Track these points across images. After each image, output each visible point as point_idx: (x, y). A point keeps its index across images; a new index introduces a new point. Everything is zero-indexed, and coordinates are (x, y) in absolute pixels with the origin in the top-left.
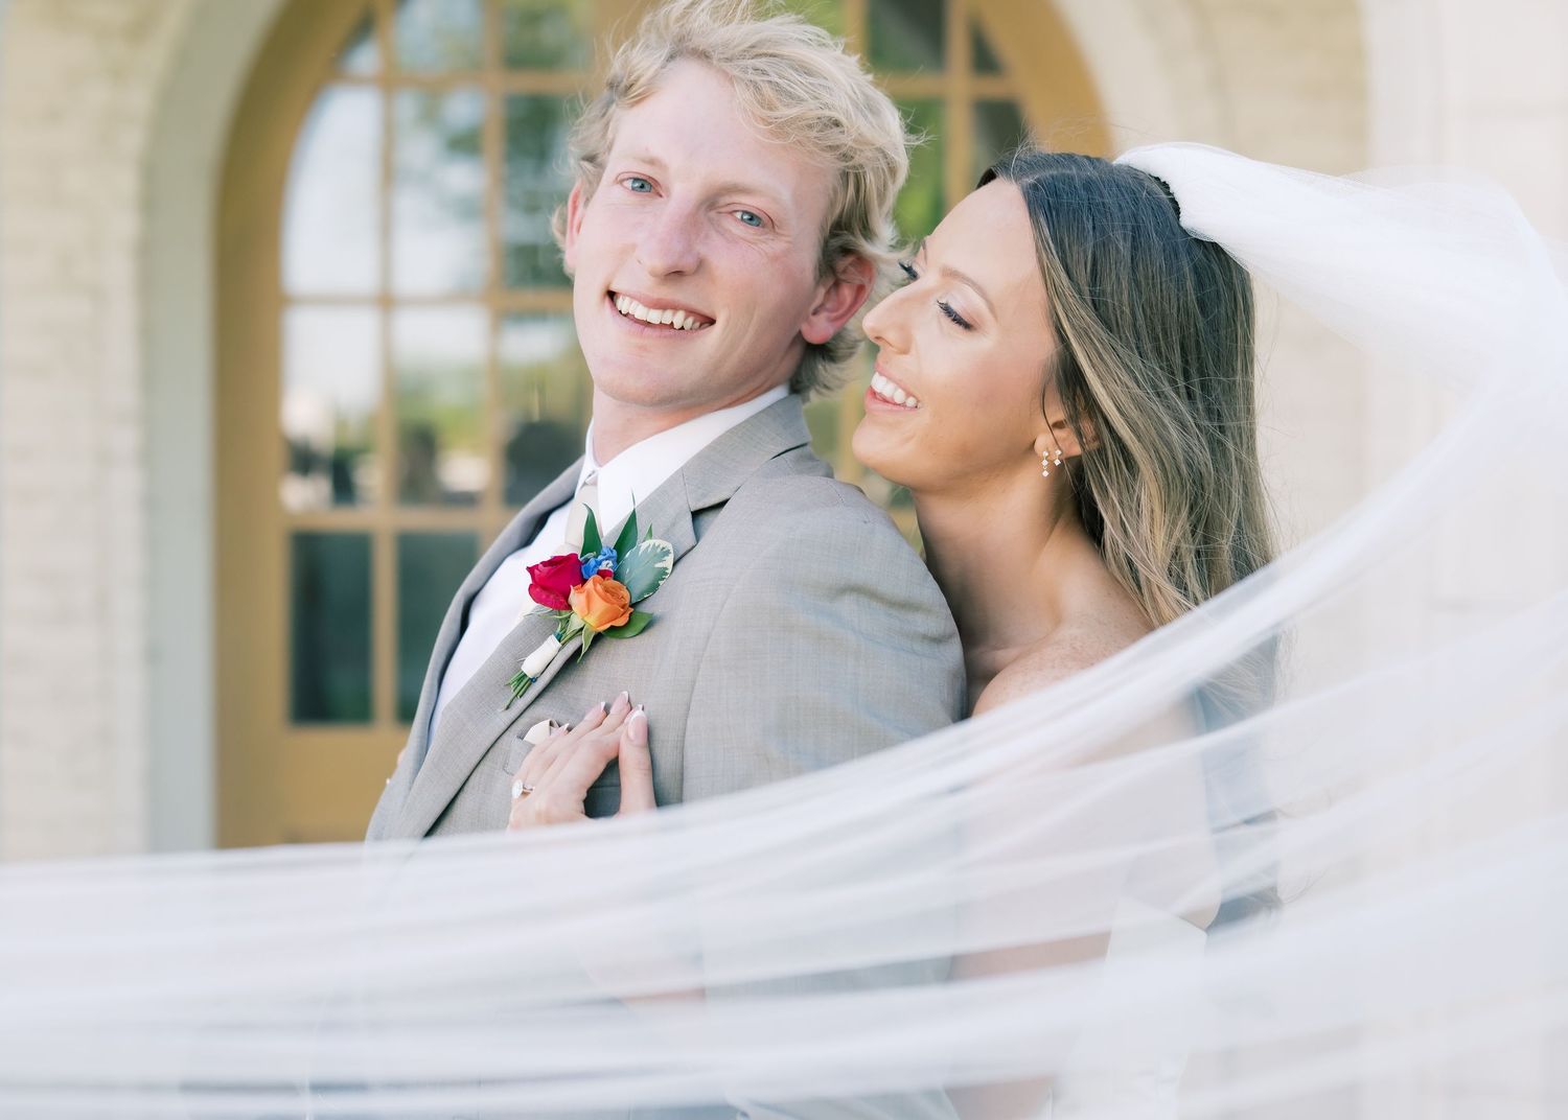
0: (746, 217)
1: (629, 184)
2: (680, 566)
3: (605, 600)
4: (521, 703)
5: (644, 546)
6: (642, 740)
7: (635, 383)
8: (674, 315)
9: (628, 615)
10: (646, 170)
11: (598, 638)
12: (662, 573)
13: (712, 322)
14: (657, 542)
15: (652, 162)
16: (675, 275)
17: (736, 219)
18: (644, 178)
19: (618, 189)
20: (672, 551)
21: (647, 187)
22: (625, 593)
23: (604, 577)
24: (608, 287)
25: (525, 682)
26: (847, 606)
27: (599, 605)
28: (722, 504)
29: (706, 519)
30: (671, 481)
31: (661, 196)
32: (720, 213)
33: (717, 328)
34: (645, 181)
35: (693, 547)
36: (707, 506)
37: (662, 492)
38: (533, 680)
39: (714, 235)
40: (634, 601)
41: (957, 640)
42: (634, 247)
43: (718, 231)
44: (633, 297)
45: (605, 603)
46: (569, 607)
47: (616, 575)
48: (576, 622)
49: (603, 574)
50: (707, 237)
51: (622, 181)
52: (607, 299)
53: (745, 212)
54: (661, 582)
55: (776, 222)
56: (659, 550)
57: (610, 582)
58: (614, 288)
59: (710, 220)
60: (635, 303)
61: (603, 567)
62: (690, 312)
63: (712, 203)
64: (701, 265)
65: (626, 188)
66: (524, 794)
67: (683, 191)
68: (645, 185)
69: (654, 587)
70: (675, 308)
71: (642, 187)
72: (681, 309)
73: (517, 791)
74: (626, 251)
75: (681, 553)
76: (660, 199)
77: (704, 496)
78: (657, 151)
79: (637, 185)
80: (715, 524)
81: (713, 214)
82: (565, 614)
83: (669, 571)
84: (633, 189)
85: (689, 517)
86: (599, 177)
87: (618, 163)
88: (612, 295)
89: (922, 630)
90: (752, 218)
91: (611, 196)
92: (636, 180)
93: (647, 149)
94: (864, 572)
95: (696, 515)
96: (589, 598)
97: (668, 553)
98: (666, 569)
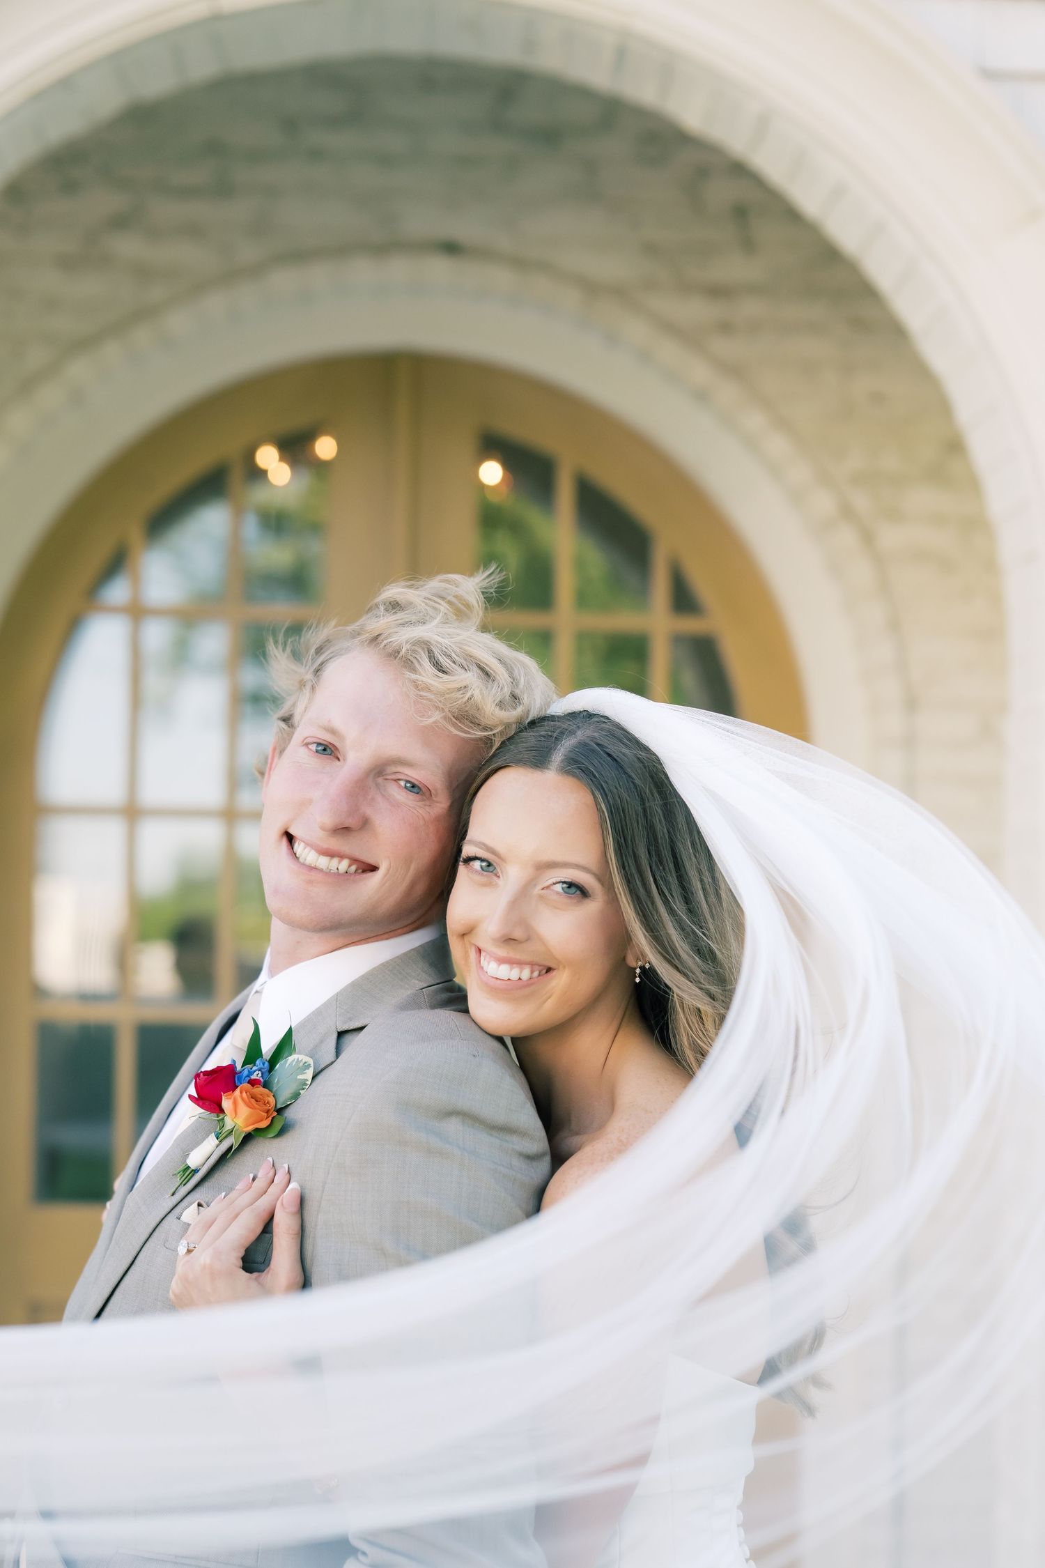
0: (408, 785)
1: (314, 747)
2: (319, 1078)
3: (251, 1108)
4: (183, 1190)
5: (291, 1060)
6: (294, 1208)
7: (300, 912)
8: (340, 862)
9: (270, 1118)
10: (328, 738)
11: (248, 1138)
12: (304, 1083)
13: (373, 869)
14: (301, 1057)
15: (333, 731)
16: (342, 830)
17: (400, 786)
18: (325, 743)
19: (303, 751)
20: (312, 1065)
21: (329, 751)
22: (272, 1100)
23: (253, 1085)
24: (287, 828)
25: (188, 1172)
26: (453, 1127)
27: (244, 1111)
28: (362, 1028)
29: (348, 1038)
30: (327, 1005)
31: (339, 760)
32: (386, 779)
33: (377, 876)
34: (327, 746)
35: (332, 1063)
36: (351, 1028)
37: (319, 1013)
38: (195, 1171)
39: (379, 799)
40: (279, 1106)
41: (548, 1159)
42: (310, 801)
43: (383, 796)
44: (308, 844)
45: (249, 1109)
46: (222, 1111)
47: (266, 1085)
48: (229, 1123)
49: (253, 1083)
50: (373, 799)
51: (307, 745)
52: (285, 841)
53: (408, 781)
54: (302, 1092)
55: (432, 791)
56: (301, 1064)
57: (259, 1090)
58: (292, 831)
59: (377, 785)
60: (308, 849)
61: (254, 1077)
62: (354, 860)
63: (379, 771)
64: (365, 823)
65: (311, 750)
66: (189, 1251)
67: (356, 758)
68: (327, 750)
69: (296, 1096)
70: (341, 856)
71: (325, 750)
72: (346, 857)
73: (182, 1250)
74: (305, 804)
75: (322, 1066)
76: (337, 762)
77: (350, 1019)
78: (338, 723)
79: (320, 748)
80: (354, 1045)
81: (380, 780)
82: (221, 1116)
83: (309, 1082)
84: (317, 751)
85: (335, 1035)
86: (291, 735)
87: (306, 729)
88: (290, 838)
89: (517, 1148)
90: (413, 786)
91: (299, 755)
92: (319, 744)
93: (329, 721)
94: (467, 1101)
95: (341, 1034)
96: (235, 1103)
97: (309, 1066)
98: (307, 1080)
